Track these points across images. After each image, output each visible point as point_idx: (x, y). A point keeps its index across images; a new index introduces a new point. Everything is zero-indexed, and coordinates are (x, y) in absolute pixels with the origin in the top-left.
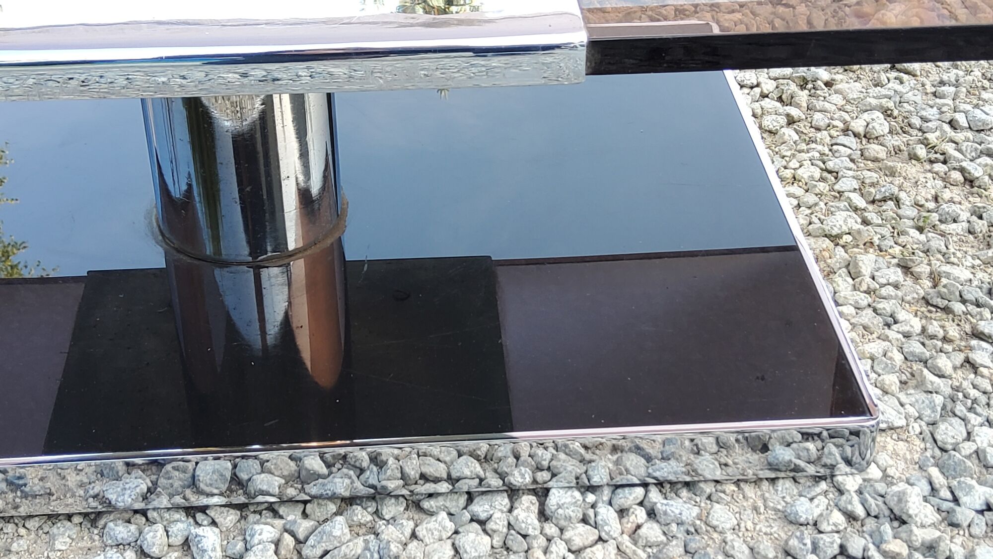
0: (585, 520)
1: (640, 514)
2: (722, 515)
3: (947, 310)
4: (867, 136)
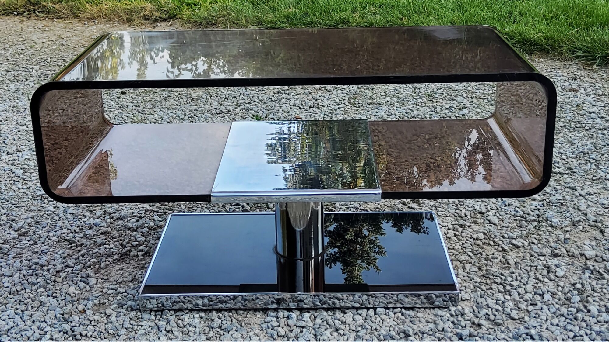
0: (386, 314)
1: (400, 314)
2: (419, 315)
3: (488, 277)
4: (477, 239)
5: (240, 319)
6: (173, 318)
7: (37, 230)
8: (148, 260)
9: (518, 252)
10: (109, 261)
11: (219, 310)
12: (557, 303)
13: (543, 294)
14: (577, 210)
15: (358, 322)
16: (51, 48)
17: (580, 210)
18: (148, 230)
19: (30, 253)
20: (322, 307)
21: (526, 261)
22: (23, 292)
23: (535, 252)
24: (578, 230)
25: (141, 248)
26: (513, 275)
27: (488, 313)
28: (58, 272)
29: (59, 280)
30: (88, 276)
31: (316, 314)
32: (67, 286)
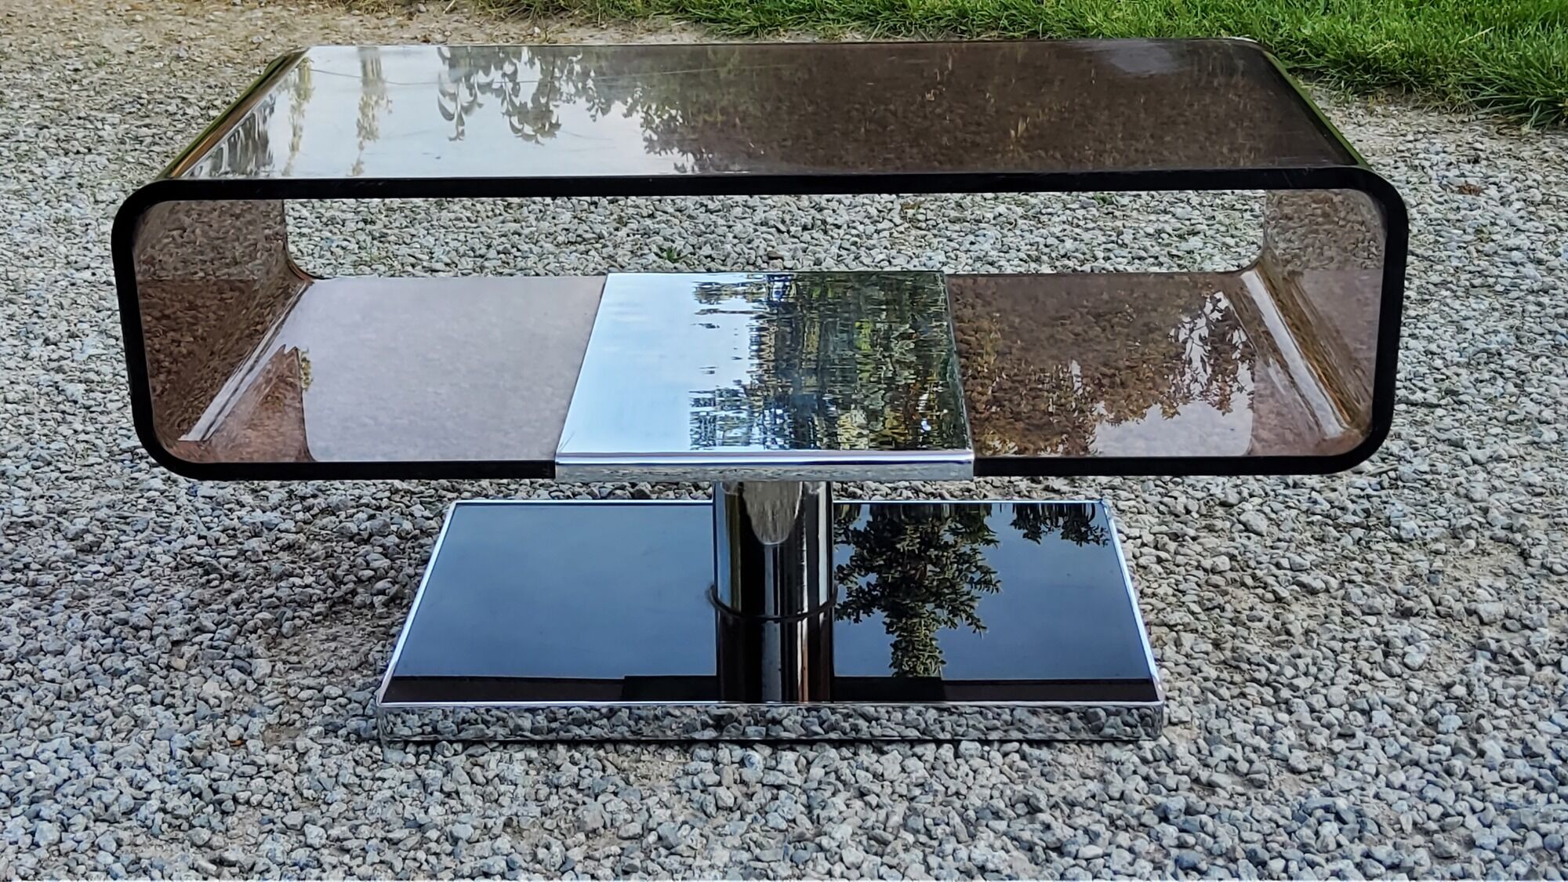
0: (982, 757)
1: (1016, 757)
2: (1065, 758)
3: (1237, 667)
4: (1213, 571)
5: (626, 765)
6: (459, 762)
7: (123, 538)
8: (398, 615)
9: (1313, 605)
10: (301, 618)
11: (573, 743)
12: (1403, 734)
13: (1371, 709)
14: (1464, 500)
15: (913, 776)
16: (149, 66)
17: (1472, 500)
18: (397, 540)
19: (105, 597)
20: (827, 736)
21: (1331, 626)
22: (91, 692)
23: (1355, 605)
24: (1463, 550)
25: (380, 585)
26: (1299, 661)
27: (1235, 756)
28: (176, 643)
29: (180, 663)
30: (250, 656)
31: (811, 755)
32: (199, 678)
